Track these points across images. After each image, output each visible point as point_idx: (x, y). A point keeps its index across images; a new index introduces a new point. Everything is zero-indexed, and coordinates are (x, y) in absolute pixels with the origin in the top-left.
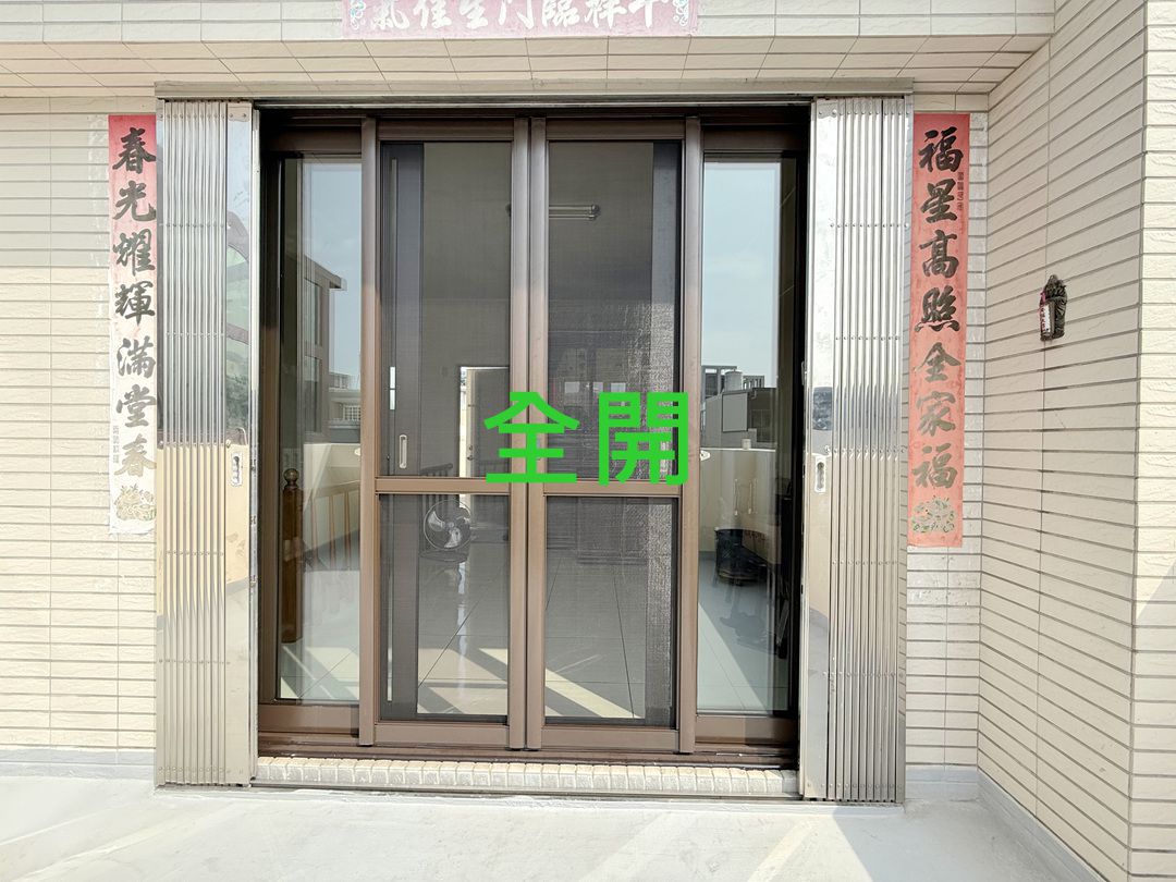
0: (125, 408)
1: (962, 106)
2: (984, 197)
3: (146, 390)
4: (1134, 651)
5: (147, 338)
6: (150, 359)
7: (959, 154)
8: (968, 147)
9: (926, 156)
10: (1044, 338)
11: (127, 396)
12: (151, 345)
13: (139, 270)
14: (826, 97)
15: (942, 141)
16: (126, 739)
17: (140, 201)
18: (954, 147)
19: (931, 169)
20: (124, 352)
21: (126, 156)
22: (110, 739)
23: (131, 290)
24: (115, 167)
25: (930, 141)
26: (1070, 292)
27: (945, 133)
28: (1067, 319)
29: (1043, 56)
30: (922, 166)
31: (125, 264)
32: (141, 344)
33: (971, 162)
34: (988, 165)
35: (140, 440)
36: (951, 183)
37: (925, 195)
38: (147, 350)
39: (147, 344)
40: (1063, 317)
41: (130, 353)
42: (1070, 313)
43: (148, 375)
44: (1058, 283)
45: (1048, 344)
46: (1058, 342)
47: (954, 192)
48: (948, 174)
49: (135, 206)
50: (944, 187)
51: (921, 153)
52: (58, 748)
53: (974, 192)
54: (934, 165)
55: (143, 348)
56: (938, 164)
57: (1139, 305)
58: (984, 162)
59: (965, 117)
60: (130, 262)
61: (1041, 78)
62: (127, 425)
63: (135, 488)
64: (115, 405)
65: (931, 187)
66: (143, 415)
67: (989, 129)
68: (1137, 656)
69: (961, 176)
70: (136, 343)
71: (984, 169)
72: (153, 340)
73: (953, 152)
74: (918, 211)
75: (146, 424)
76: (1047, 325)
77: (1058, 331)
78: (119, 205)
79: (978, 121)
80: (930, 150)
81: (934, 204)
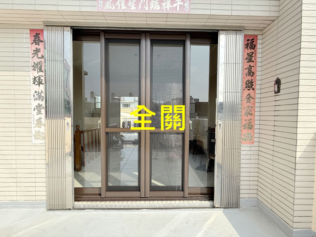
0: (36, 110)
1: (256, 33)
2: (261, 57)
3: (42, 105)
4: (295, 169)
5: (42, 91)
6: (43, 96)
7: (255, 45)
8: (257, 44)
9: (247, 46)
10: (275, 93)
11: (36, 106)
12: (43, 93)
13: (39, 72)
14: (222, 30)
15: (251, 42)
16: (38, 198)
17: (39, 53)
18: (254, 44)
19: (248, 49)
20: (35, 94)
21: (35, 41)
22: (34, 198)
23: (37, 77)
24: (32, 44)
25: (248, 42)
26: (282, 82)
27: (251, 40)
28: (281, 88)
29: (276, 22)
30: (246, 48)
31: (35, 70)
32: (40, 92)
33: (258, 48)
34: (262, 48)
35: (40, 118)
36: (253, 53)
37: (246, 56)
38: (42, 94)
39: (42, 92)
40: (280, 88)
41: (37, 95)
42: (282, 87)
43: (42, 101)
44: (279, 79)
45: (276, 94)
46: (279, 94)
47: (254, 55)
48: (252, 51)
49: (38, 55)
50: (251, 54)
51: (245, 45)
52: (19, 201)
53: (259, 55)
54: (249, 48)
55: (41, 93)
56: (250, 48)
57: (298, 86)
58: (261, 48)
59: (257, 36)
60: (36, 70)
61: (276, 27)
62: (36, 114)
63: (39, 131)
64: (33, 109)
65: (248, 54)
66: (41, 111)
67: (262, 39)
68: (296, 171)
69: (255, 51)
70: (39, 92)
71: (261, 49)
72: (44, 91)
73: (253, 45)
74: (245, 60)
75: (42, 114)
76: (276, 90)
77: (279, 91)
78: (33, 54)
79: (259, 37)
80: (248, 44)
81: (249, 58)
